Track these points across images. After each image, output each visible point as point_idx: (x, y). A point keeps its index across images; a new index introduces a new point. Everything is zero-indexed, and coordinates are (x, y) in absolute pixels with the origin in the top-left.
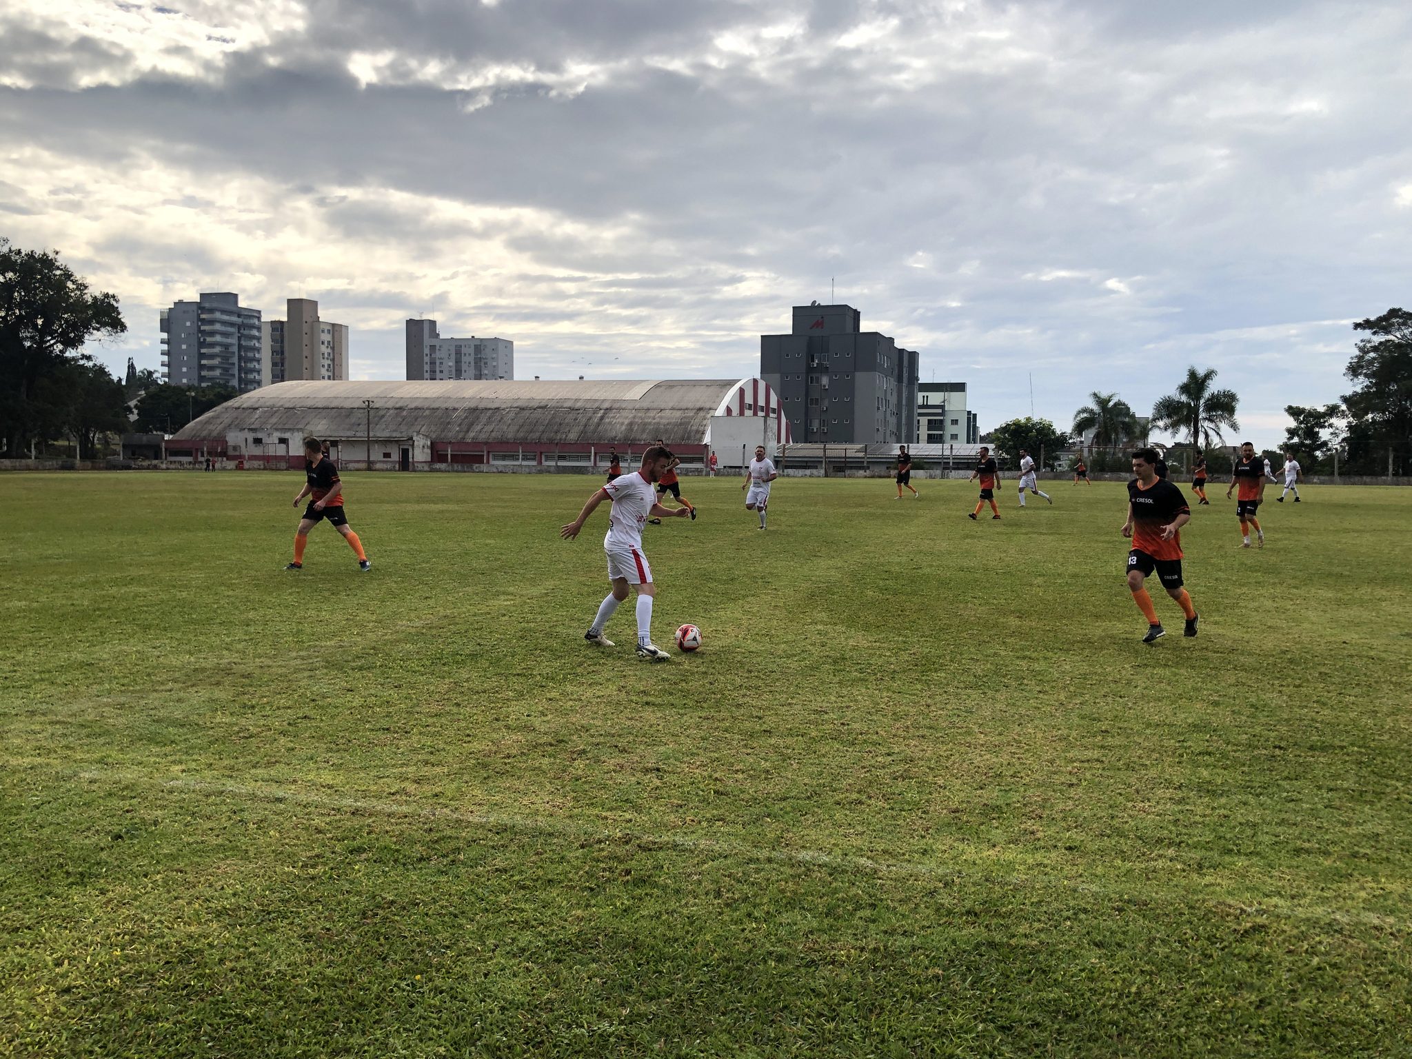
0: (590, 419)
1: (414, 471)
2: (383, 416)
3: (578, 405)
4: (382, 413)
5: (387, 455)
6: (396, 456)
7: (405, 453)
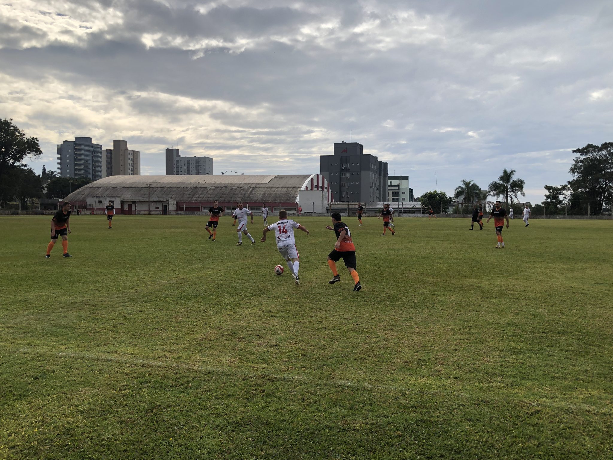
0: (246, 191)
1: (169, 214)
2: (155, 191)
3: (241, 186)
4: (155, 189)
5: (157, 208)
6: (161, 208)
7: (165, 207)
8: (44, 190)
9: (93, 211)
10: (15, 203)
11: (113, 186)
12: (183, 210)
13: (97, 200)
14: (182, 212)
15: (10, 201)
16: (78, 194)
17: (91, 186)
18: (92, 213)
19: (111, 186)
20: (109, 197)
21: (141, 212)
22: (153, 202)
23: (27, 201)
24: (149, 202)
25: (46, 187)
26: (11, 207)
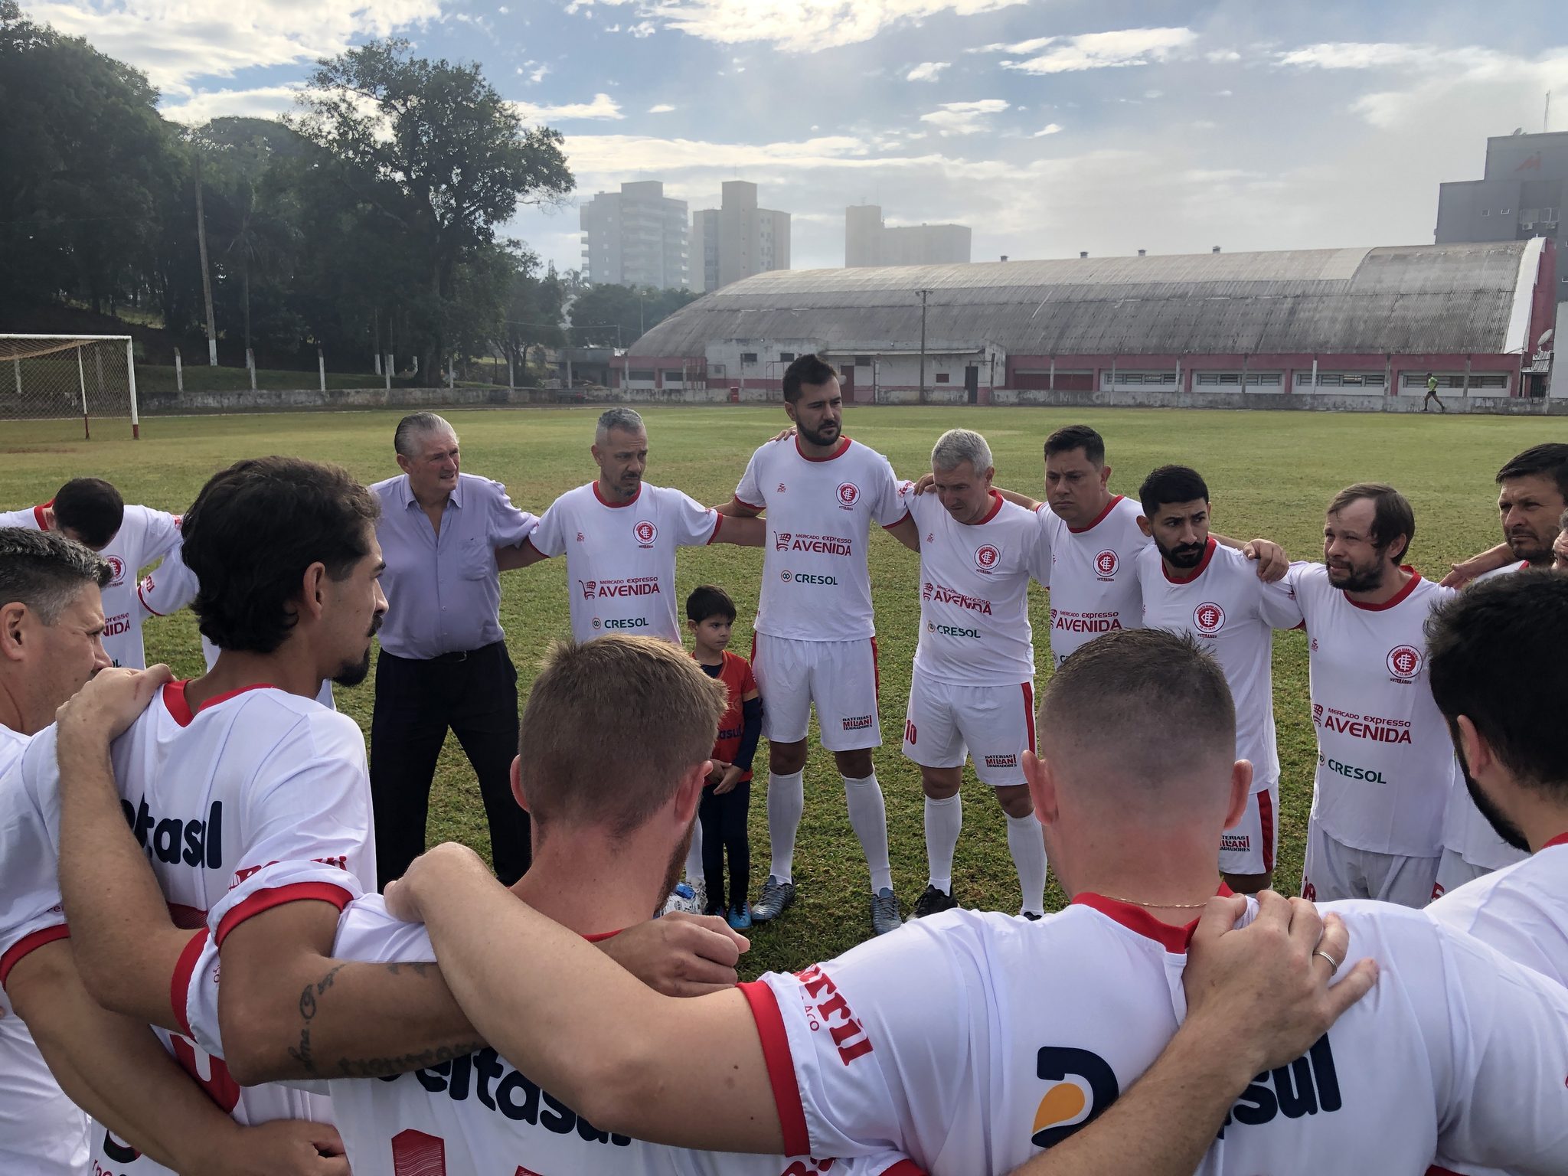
1: (993, 403)
5: (943, 378)
6: (958, 379)
7: (972, 374)
8: (564, 321)
9: (735, 391)
10: (492, 361)
11: (779, 306)
12: (1046, 387)
13: (739, 350)
14: (1041, 395)
15: (479, 356)
16: (674, 329)
17: (709, 305)
18: (733, 400)
19: (771, 306)
20: (777, 340)
21: (894, 396)
22: (934, 356)
23: (525, 353)
24: (923, 359)
25: (569, 313)
26: (483, 374)
